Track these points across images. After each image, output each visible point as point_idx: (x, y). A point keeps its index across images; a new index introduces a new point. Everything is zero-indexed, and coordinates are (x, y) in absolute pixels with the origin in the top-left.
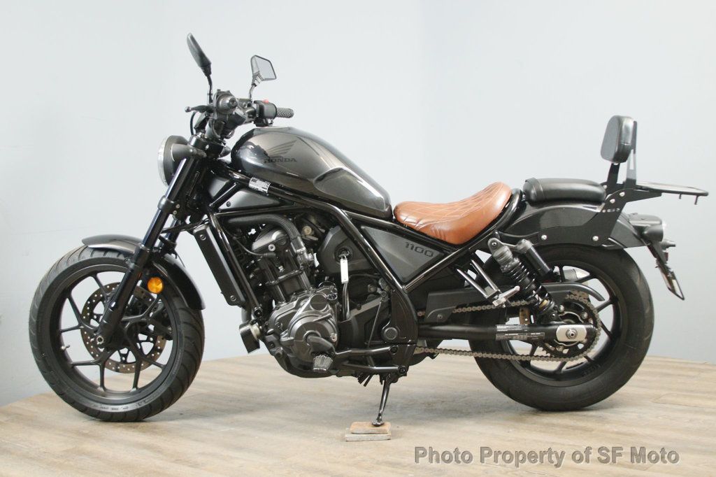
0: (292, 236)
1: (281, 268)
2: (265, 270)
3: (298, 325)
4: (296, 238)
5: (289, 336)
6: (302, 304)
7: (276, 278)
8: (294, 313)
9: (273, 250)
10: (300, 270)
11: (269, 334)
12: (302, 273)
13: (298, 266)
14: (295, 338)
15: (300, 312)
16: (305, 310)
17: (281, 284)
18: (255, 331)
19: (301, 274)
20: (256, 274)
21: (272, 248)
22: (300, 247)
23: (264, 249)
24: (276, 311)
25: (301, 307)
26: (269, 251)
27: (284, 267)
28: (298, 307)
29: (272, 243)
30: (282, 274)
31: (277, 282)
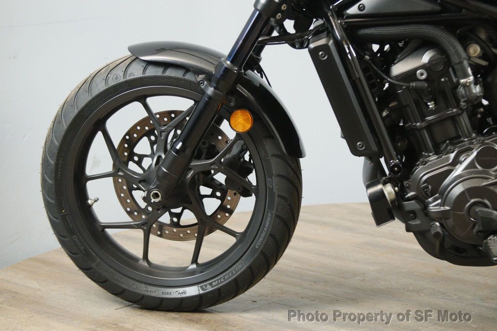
0: (455, 59)
1: (431, 105)
2: (407, 106)
3: (458, 190)
4: (461, 63)
5: (443, 204)
6: (462, 158)
7: (423, 118)
8: (449, 172)
9: (424, 77)
10: (461, 109)
11: (409, 199)
12: (463, 112)
13: (458, 101)
14: (453, 209)
15: (459, 170)
16: (466, 169)
17: (429, 127)
18: (389, 194)
19: (461, 114)
20: (391, 110)
21: (422, 74)
22: (466, 76)
23: (410, 76)
24: (421, 167)
25: (461, 163)
26: (417, 80)
27: (436, 104)
28: (456, 162)
29: (423, 67)
30: (432, 113)
31: (424, 124)
